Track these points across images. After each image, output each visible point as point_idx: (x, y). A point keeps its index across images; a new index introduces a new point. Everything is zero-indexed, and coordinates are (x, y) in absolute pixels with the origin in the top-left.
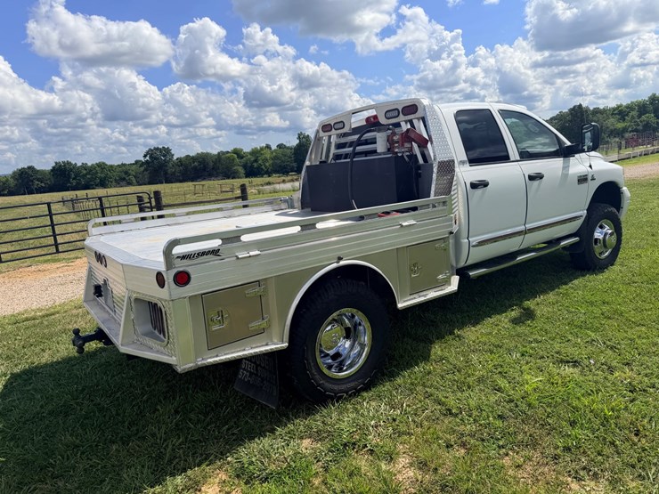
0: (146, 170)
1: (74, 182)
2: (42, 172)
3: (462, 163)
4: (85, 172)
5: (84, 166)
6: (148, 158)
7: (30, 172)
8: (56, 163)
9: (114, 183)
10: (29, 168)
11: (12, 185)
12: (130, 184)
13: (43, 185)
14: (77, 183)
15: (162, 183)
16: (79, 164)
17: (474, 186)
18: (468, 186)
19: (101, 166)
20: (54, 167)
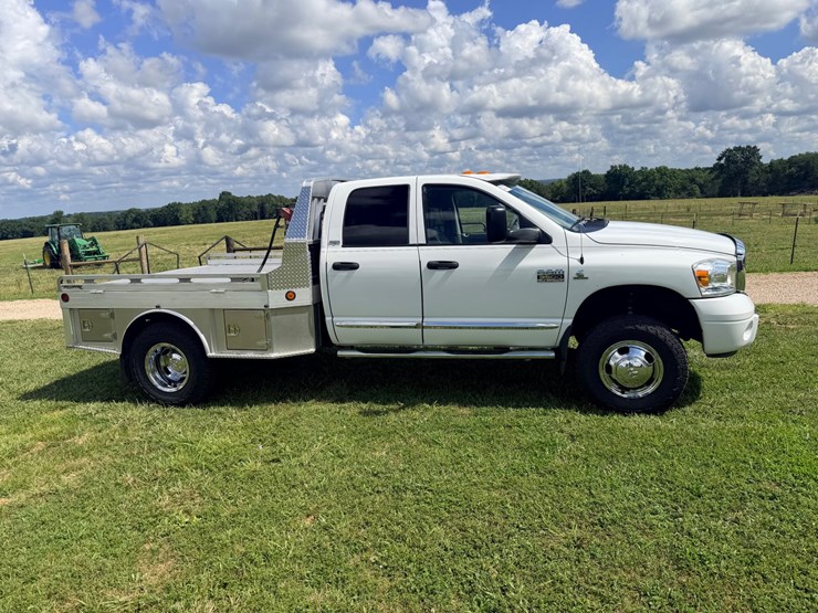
0: (717, 177)
1: (627, 190)
2: (596, 177)
3: (334, 243)
4: (640, 178)
5: (643, 171)
6: (722, 162)
7: (584, 178)
8: (612, 167)
9: (673, 193)
10: (584, 172)
11: (565, 192)
12: (691, 195)
13: (595, 191)
14: (631, 192)
15: (735, 195)
16: (637, 169)
17: (337, 267)
18: (330, 266)
19: (662, 171)
20: (608, 172)
